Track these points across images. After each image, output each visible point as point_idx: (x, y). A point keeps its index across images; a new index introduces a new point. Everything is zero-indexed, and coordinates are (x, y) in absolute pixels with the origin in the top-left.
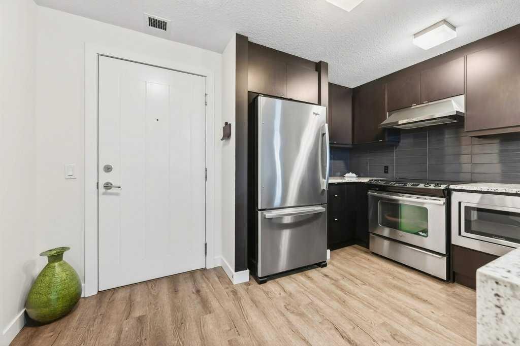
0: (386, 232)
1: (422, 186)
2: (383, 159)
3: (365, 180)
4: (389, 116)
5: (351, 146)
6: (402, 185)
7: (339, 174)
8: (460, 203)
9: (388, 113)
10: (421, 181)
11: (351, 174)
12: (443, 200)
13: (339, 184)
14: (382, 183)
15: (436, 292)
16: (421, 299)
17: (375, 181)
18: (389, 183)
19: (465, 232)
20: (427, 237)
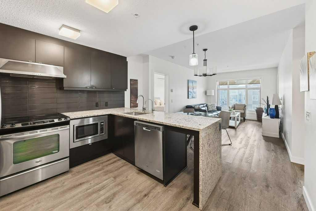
1: (56, 121)
8: (74, 126)
12: (68, 126)
14: (19, 125)
15: (75, 178)
16: (79, 185)
17: (9, 125)
18: (28, 124)
19: (76, 139)
20: (58, 152)
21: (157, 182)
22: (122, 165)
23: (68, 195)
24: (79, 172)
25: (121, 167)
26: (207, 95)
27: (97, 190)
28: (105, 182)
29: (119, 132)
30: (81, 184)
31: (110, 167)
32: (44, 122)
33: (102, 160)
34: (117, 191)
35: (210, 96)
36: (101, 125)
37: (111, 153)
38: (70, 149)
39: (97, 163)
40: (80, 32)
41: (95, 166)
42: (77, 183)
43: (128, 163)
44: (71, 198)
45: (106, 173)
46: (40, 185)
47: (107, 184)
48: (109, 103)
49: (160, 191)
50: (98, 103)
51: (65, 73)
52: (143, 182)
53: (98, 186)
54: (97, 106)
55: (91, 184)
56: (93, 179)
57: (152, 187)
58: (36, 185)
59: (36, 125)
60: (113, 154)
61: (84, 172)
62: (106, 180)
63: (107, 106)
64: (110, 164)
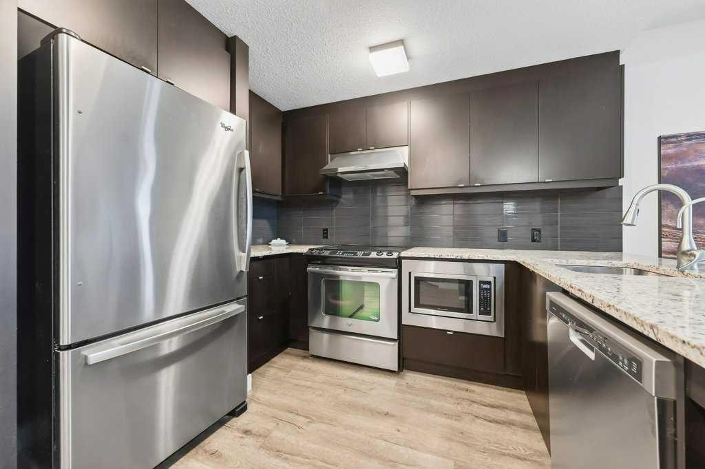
0: (326, 322)
1: (374, 255)
2: (321, 219)
3: (303, 249)
4: (331, 160)
5: (279, 198)
6: (352, 255)
7: (261, 241)
8: (410, 273)
9: (329, 156)
10: (374, 248)
11: (279, 241)
12: (394, 273)
13: (266, 257)
14: (327, 253)
15: (393, 393)
18: (336, 253)
19: (415, 307)
20: (379, 321)
22: (521, 452)
24: (409, 388)
25: (509, 455)
31: (479, 429)
32: (356, 254)
36: (482, 288)
38: (399, 324)
41: (451, 397)
42: (384, 408)
50: (506, 231)
54: (502, 240)
55: (398, 430)
60: (525, 397)
63: (536, 241)
64: (490, 421)
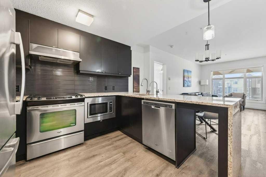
1: (74, 97)
8: (88, 103)
14: (44, 99)
15: (88, 150)
16: (92, 157)
17: (37, 98)
18: (51, 98)
19: (90, 115)
20: (75, 125)
21: (167, 162)
22: (130, 142)
23: (83, 166)
24: (92, 145)
25: (128, 144)
26: (201, 84)
27: (109, 163)
28: (115, 156)
29: (126, 112)
30: (94, 156)
31: (118, 143)
32: (64, 98)
33: (111, 136)
34: (127, 167)
35: (204, 85)
36: (110, 104)
37: (118, 130)
38: (84, 124)
39: (107, 138)
40: (93, 17)
41: (105, 141)
42: (91, 155)
43: (134, 140)
44: (85, 169)
45: (116, 148)
46: (60, 153)
47: (118, 159)
48: (115, 88)
49: (172, 172)
50: (107, 87)
51: (80, 57)
52: (153, 161)
53: (109, 160)
54: (106, 90)
55: (103, 157)
56: (104, 153)
57: (163, 167)
58: (57, 153)
59: (58, 99)
60: (120, 132)
61: (96, 146)
62: (116, 154)
63: (114, 90)
64: (119, 140)
